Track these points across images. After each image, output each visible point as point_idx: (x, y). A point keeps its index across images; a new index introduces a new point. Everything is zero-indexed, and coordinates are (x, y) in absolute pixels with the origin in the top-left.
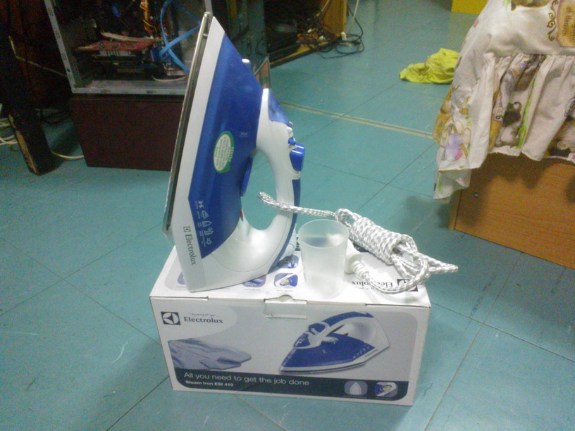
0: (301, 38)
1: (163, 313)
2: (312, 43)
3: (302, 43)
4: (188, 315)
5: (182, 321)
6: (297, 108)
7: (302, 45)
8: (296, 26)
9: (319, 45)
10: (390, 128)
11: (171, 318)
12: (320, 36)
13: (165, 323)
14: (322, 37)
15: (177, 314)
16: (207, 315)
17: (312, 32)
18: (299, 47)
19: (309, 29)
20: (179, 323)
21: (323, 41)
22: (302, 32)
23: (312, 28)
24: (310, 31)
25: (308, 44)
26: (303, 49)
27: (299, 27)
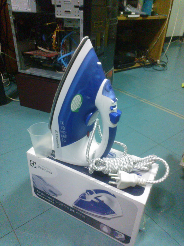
0: (137, 60)
1: (31, 161)
2: (141, 63)
3: (138, 62)
4: (39, 165)
5: (37, 167)
6: (124, 93)
7: (137, 63)
8: (136, 54)
9: (145, 64)
10: (169, 112)
11: (33, 164)
12: (147, 60)
13: (31, 165)
14: (147, 61)
15: (35, 163)
16: (46, 168)
17: (143, 58)
18: (135, 64)
19: (142, 56)
20: (36, 167)
21: (148, 62)
22: (139, 57)
23: (144, 56)
24: (143, 57)
25: (140, 63)
26: (137, 65)
27: (137, 55)
